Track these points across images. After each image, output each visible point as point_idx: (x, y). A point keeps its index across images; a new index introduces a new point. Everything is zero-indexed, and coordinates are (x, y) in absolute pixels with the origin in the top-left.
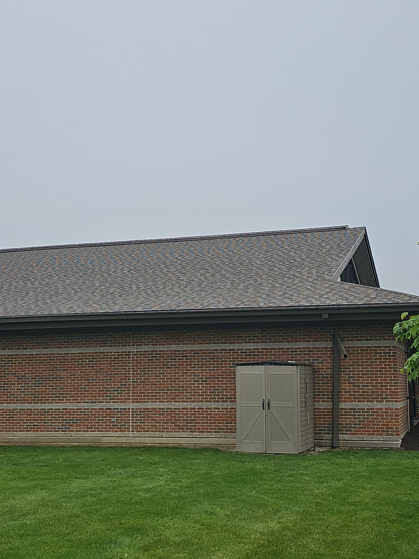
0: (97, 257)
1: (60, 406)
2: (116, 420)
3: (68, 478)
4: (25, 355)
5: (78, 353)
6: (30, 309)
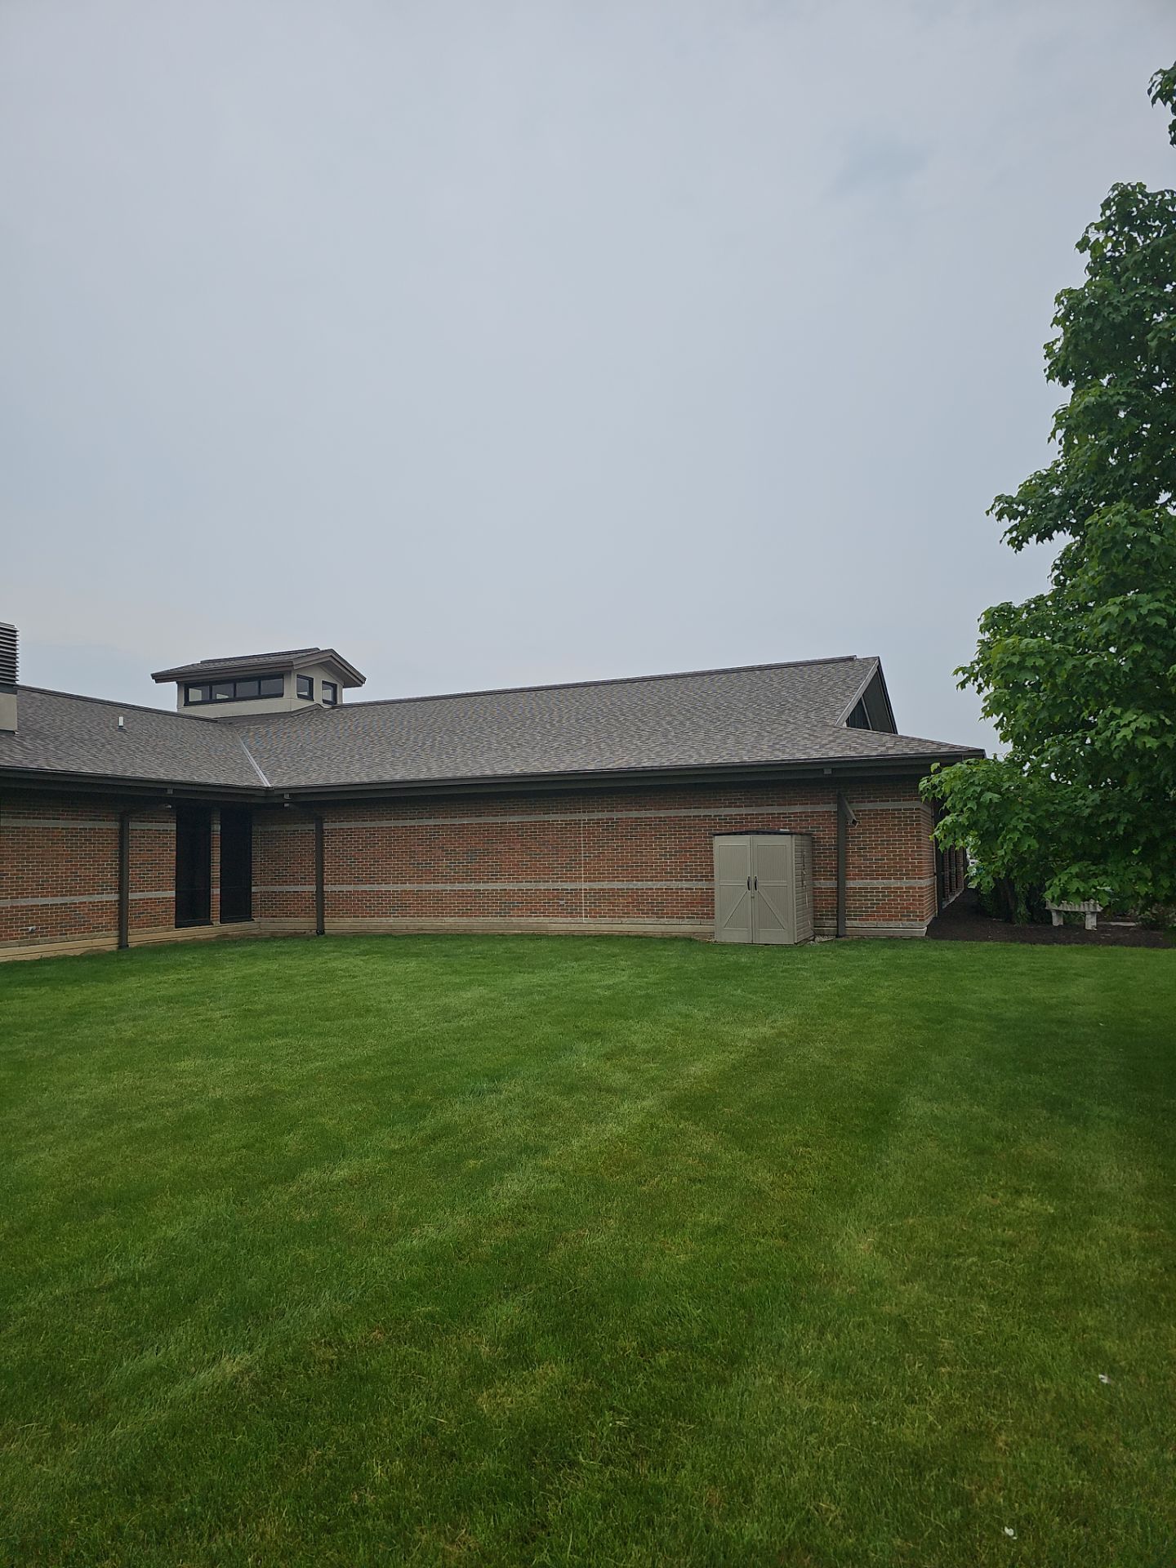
0: (538, 704)
1: (498, 886)
2: (566, 903)
3: (510, 972)
4: (453, 825)
5: (518, 823)
6: (457, 769)
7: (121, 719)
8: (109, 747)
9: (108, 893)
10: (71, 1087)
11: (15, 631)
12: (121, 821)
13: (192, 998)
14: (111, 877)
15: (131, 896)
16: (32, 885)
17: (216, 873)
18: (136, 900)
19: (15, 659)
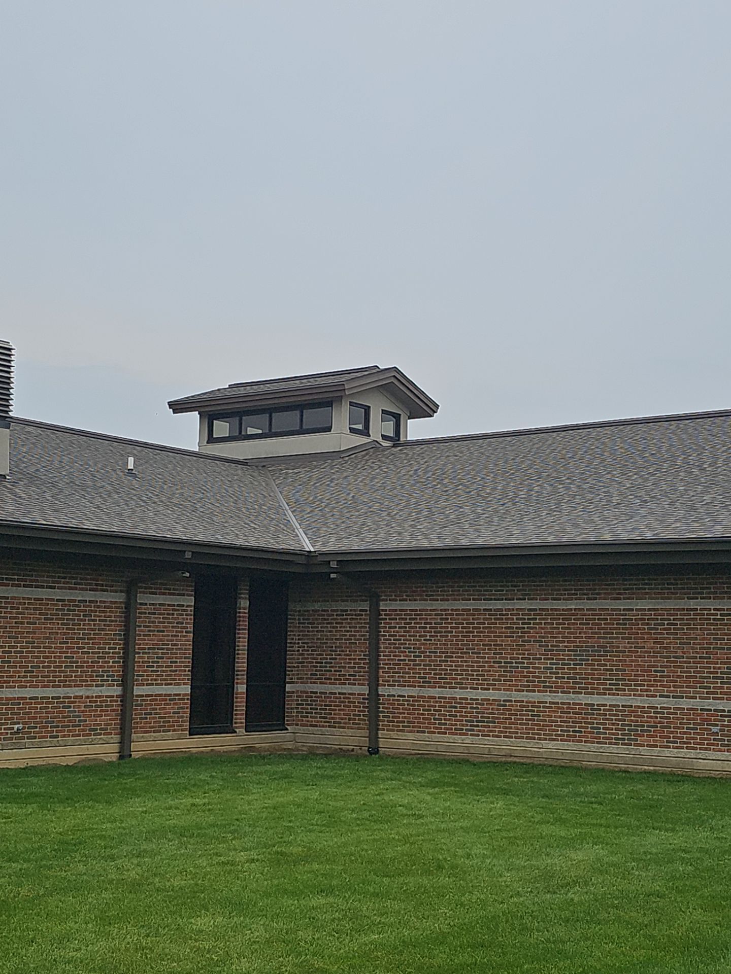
0: (680, 439)
1: (619, 700)
2: (721, 730)
3: (638, 827)
4: (556, 610)
5: (649, 610)
6: (563, 531)
7: (131, 460)
8: (116, 496)
9: (109, 685)
10: (63, 939)
11: (10, 350)
12: (128, 592)
13: (210, 832)
14: (114, 665)
15: (138, 690)
16: (19, 672)
17: (242, 663)
18: (142, 696)
19: (9, 384)
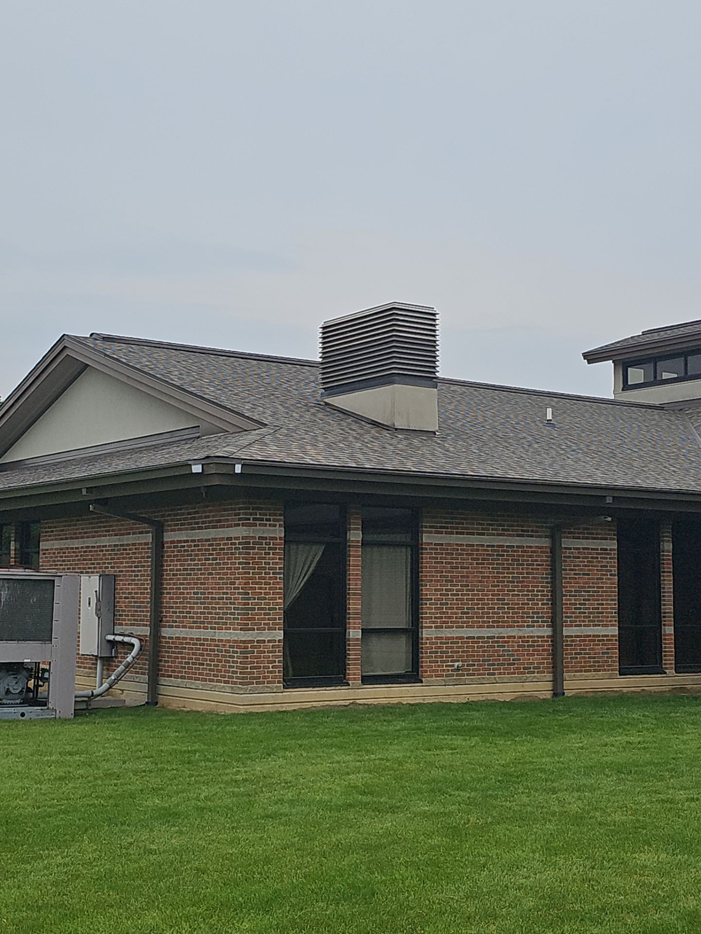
7: (549, 411)
8: (536, 446)
9: (540, 626)
10: (514, 866)
11: (434, 315)
12: (552, 537)
13: (648, 769)
14: (542, 606)
15: (566, 631)
16: (456, 613)
17: (668, 607)
18: (572, 636)
19: (434, 347)
